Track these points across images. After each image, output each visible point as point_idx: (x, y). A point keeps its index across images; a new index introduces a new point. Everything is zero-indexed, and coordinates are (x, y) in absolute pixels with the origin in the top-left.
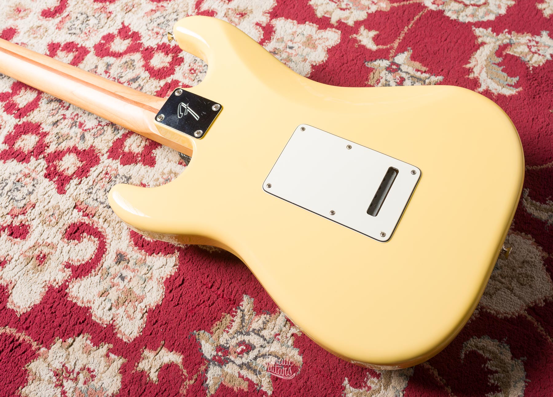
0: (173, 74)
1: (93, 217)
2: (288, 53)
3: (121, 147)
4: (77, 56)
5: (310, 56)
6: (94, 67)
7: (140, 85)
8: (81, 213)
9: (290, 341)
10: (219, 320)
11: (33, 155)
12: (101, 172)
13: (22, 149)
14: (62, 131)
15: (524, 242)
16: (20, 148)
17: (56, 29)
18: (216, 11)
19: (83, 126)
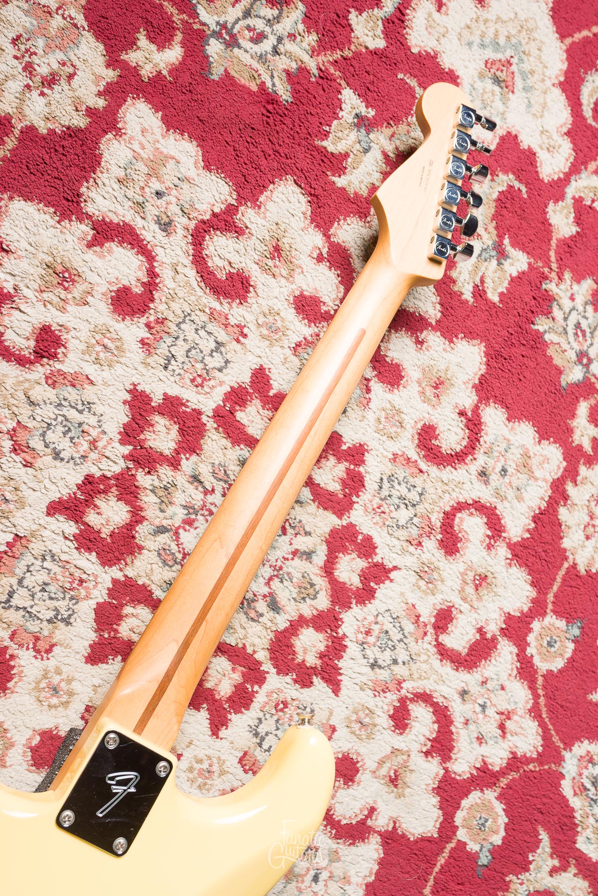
0: (278, 673)
2: (306, 875)
3: (133, 601)
4: (333, 498)
6: (308, 529)
7: (262, 615)
11: (135, 449)
12: (85, 573)
13: (151, 429)
14: (180, 492)
16: (152, 425)
17: (394, 455)
18: (406, 732)
19: (187, 527)
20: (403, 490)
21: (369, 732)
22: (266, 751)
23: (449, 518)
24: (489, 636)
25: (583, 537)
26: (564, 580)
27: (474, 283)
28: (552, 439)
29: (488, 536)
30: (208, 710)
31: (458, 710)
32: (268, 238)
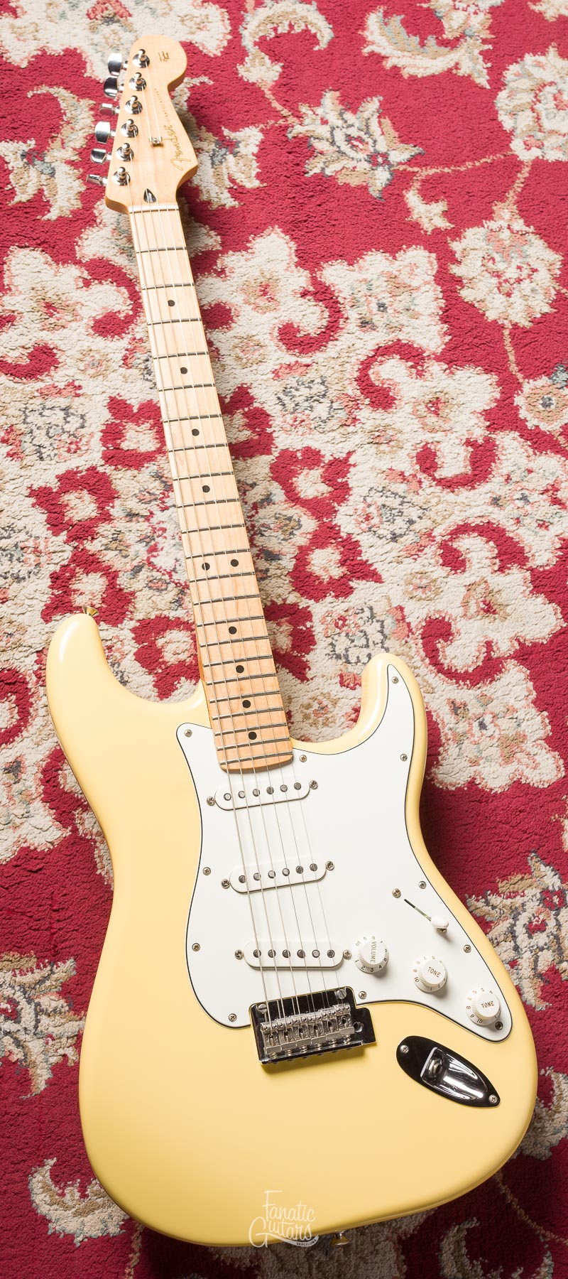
0: (317, 601)
1: (41, 686)
3: (159, 633)
4: (251, 444)
5: (487, 764)
6: (251, 482)
7: (267, 570)
8: (36, 667)
9: (55, 1058)
10: (21, 954)
11: (69, 531)
12: (107, 640)
13: (68, 508)
14: (128, 534)
15: (390, 1266)
16: (67, 505)
17: (273, 372)
18: (468, 566)
19: (155, 554)
20: (304, 392)
21: (434, 589)
22: (356, 663)
23: (364, 381)
24: (480, 441)
25: (503, 298)
26: (515, 346)
27: (227, 188)
28: (404, 247)
29: (412, 367)
30: (283, 666)
31: (501, 517)
32: (35, 305)
